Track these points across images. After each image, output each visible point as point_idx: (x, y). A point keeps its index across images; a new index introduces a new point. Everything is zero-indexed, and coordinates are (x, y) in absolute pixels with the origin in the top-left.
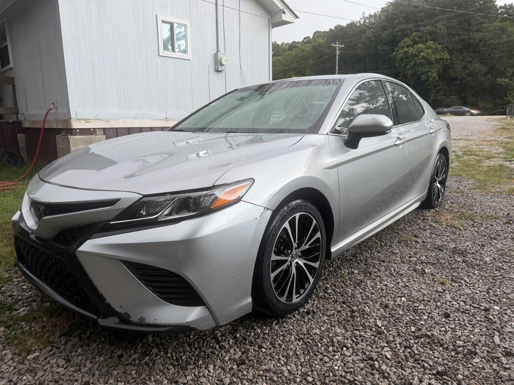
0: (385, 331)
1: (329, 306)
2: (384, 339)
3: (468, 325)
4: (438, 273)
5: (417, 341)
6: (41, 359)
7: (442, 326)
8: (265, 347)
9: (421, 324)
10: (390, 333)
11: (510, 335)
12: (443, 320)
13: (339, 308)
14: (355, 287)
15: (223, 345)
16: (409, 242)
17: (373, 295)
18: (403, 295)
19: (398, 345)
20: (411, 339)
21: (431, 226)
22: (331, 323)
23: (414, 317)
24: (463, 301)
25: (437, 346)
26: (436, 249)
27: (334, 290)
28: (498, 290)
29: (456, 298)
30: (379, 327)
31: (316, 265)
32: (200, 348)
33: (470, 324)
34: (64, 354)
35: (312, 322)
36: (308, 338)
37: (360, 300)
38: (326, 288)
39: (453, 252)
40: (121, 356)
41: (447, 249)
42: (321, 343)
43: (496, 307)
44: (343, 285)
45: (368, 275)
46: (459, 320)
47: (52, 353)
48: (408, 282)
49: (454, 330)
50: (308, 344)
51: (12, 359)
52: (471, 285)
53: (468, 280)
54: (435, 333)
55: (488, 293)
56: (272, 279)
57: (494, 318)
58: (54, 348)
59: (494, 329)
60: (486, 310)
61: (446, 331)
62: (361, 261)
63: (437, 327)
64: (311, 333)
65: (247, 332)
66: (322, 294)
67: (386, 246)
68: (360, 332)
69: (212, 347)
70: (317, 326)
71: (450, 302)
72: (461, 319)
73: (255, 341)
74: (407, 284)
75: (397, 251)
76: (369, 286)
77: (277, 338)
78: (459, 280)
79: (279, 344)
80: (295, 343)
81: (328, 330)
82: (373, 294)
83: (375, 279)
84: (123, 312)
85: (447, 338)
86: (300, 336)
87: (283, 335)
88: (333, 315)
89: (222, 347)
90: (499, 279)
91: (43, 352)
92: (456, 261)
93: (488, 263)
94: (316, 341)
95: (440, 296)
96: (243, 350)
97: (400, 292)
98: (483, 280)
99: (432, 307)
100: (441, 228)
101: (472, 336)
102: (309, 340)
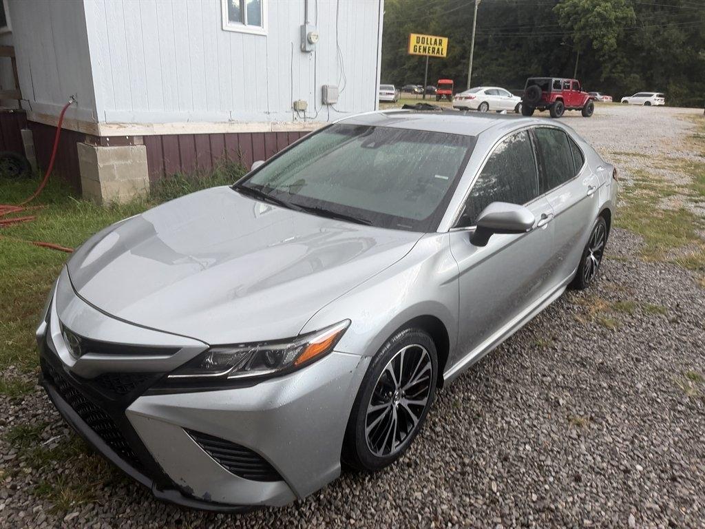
0: (501, 499)
1: (435, 454)
2: (498, 510)
3: (601, 494)
4: (575, 406)
5: (537, 516)
6: (82, 521)
7: (570, 493)
8: (354, 517)
9: (546, 489)
10: (507, 502)
11: (649, 513)
12: (573, 484)
13: (447, 459)
14: (470, 424)
15: (303, 512)
16: (545, 349)
17: (491, 440)
18: (527, 440)
19: (514, 521)
20: (530, 514)
21: (577, 321)
22: (436, 482)
23: (538, 476)
24: (600, 455)
25: (560, 525)
26: (578, 362)
27: (444, 428)
28: (646, 439)
29: (592, 450)
30: (493, 492)
31: (423, 402)
32: (275, 513)
33: (603, 493)
34: (109, 515)
35: (413, 480)
36: (407, 505)
37: (475, 446)
38: (435, 423)
39: (598, 370)
40: (179, 522)
41: (591, 365)
42: (422, 515)
43: (639, 467)
44: (455, 420)
45: (488, 404)
46: (591, 486)
47: (95, 512)
48: (537, 418)
49: (583, 501)
50: (406, 514)
51: (46, 520)
52: (614, 429)
53: (610, 420)
54: (560, 507)
55: (632, 443)
56: (367, 435)
57: (634, 485)
58: (97, 506)
59: (631, 503)
60: (626, 471)
61: (573, 503)
62: (481, 379)
63: (564, 495)
64: (411, 499)
65: (333, 491)
66: (428, 434)
67: (514, 353)
68: (470, 498)
69: (290, 513)
70: (419, 486)
71: (584, 455)
72: (594, 484)
73: (343, 506)
74: (535, 423)
75: (528, 364)
76: (487, 423)
77: (369, 505)
78: (600, 420)
79: (371, 514)
80: (391, 513)
81: (431, 494)
82: (491, 436)
83: (496, 411)
84: (184, 485)
85: (574, 513)
86: (397, 501)
87: (377, 500)
88: (440, 468)
89: (302, 514)
90: (649, 420)
91: (83, 512)
92: (600, 385)
93: (639, 392)
94: (417, 510)
95: (573, 444)
96: (328, 520)
97: (525, 436)
98: (629, 421)
99: (561, 464)
100: (589, 325)
101: (603, 513)
102: (408, 510)
